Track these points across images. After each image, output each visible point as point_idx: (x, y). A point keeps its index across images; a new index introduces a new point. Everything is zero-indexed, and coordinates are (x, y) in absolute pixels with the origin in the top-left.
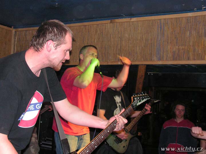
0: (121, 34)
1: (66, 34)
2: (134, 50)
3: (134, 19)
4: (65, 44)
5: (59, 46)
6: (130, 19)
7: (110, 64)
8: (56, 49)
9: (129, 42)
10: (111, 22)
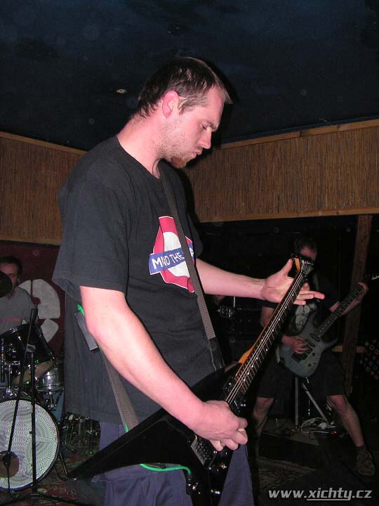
0: (321, 156)
1: (209, 86)
2: (347, 187)
3: (345, 127)
4: (203, 106)
5: (191, 108)
6: (338, 128)
7: (302, 215)
8: (182, 113)
9: (338, 173)
10: (301, 136)
